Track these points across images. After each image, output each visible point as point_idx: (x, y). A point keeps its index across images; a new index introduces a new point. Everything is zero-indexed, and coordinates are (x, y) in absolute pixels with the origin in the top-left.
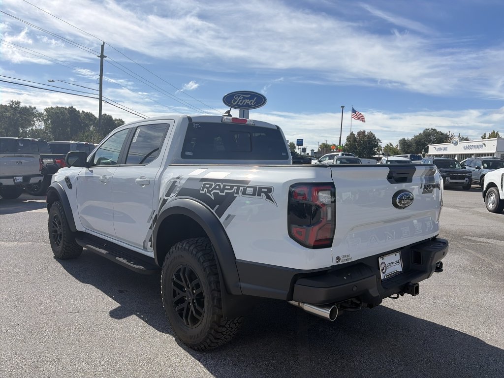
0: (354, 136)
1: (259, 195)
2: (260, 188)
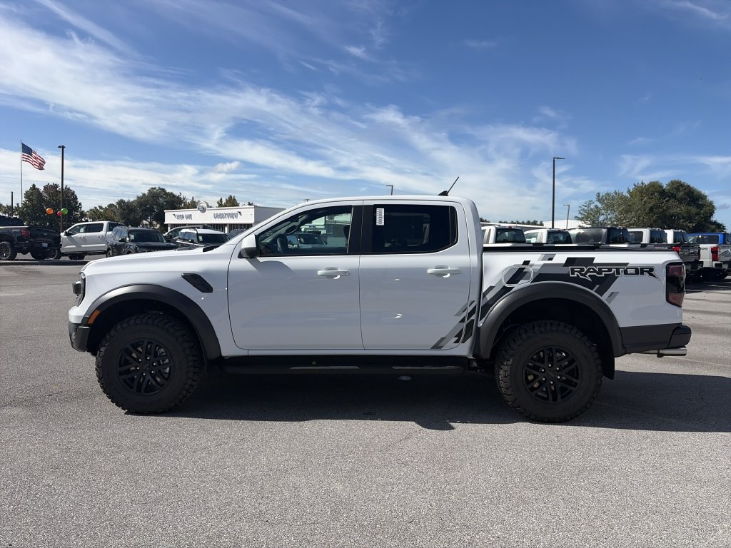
0: (39, 191)
1: (642, 273)
2: (642, 269)
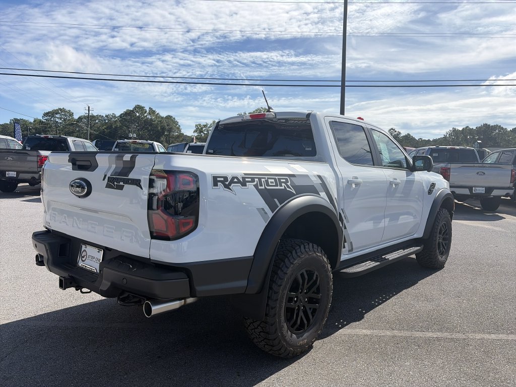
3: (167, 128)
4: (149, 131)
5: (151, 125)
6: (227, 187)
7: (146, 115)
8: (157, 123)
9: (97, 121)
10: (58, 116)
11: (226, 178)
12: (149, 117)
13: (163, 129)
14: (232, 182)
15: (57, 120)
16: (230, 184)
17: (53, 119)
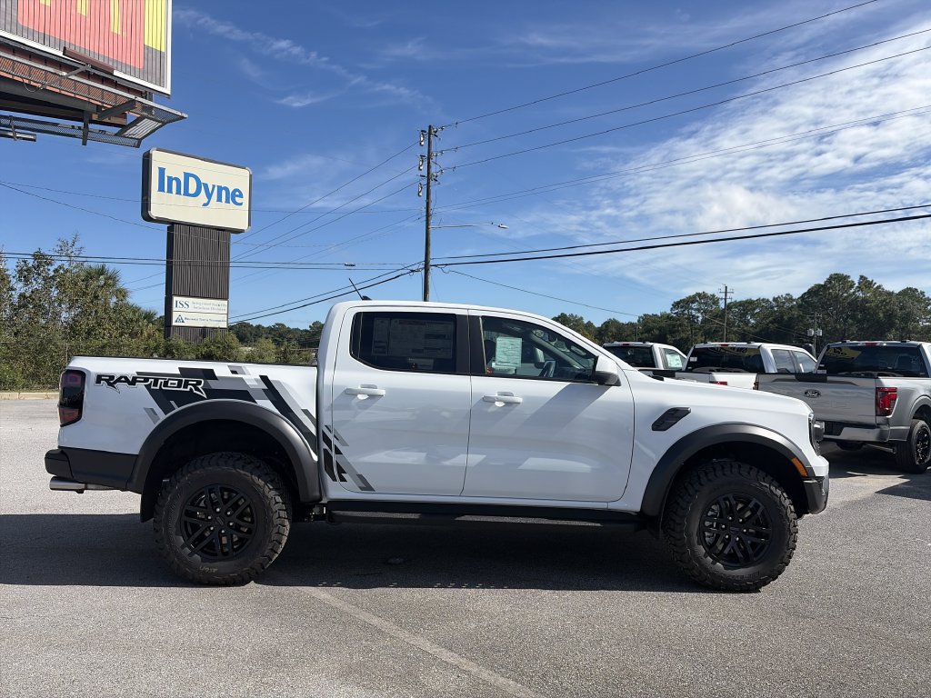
3: (899, 313)
4: (859, 321)
5: (864, 310)
6: (112, 385)
7: (852, 291)
8: (877, 306)
9: (757, 310)
10: (695, 306)
11: (112, 377)
12: (860, 294)
13: (890, 316)
14: (119, 380)
15: (694, 312)
16: (115, 382)
17: (686, 312)
